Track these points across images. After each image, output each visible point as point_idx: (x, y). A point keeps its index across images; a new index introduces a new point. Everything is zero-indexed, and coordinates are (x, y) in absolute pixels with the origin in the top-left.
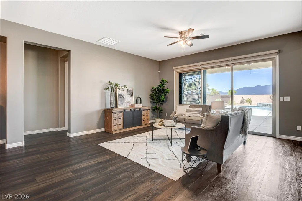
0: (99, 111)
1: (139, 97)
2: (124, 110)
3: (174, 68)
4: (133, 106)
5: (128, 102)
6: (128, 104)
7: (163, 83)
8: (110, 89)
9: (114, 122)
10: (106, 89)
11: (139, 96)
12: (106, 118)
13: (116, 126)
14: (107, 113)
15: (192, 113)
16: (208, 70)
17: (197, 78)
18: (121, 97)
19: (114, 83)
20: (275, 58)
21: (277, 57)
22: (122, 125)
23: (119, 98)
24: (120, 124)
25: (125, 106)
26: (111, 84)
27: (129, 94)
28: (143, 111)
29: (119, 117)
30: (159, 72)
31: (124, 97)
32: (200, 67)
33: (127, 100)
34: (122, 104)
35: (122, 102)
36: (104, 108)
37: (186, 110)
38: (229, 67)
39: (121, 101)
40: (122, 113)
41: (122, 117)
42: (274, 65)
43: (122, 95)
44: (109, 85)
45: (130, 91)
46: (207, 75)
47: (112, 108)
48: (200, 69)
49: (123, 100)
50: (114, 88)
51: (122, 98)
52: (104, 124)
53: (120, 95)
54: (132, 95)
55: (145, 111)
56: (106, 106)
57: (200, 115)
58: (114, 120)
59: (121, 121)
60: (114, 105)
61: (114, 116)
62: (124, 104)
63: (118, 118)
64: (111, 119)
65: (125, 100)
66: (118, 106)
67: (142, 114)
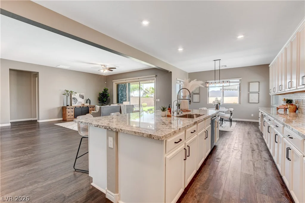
0: (58, 108)
1: (88, 99)
2: (75, 107)
3: (113, 81)
4: (84, 105)
6: (80, 103)
7: (106, 90)
8: (66, 95)
9: (68, 114)
10: (64, 94)
12: (63, 111)
13: (69, 116)
14: (64, 109)
18: (74, 99)
19: (69, 91)
21: (155, 78)
22: (73, 116)
26: (67, 91)
27: (81, 97)
28: (89, 108)
29: (71, 111)
30: (106, 83)
31: (77, 99)
32: (126, 81)
33: (79, 101)
34: (75, 103)
36: (62, 106)
39: (75, 102)
40: (73, 109)
41: (73, 111)
44: (66, 92)
45: (81, 95)
47: (67, 106)
48: (126, 83)
50: (69, 94)
52: (63, 115)
53: (74, 98)
54: (83, 98)
55: (92, 108)
56: (64, 105)
59: (73, 113)
60: (69, 104)
61: (68, 110)
62: (77, 104)
64: (66, 112)
65: (77, 101)
66: (73, 105)
67: (89, 110)
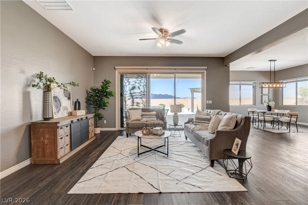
1: (78, 101)
2: (72, 121)
3: (116, 68)
4: (71, 114)
5: (65, 109)
6: (65, 111)
7: (106, 83)
9: (60, 143)
11: (77, 99)
12: (37, 139)
13: (63, 150)
14: (41, 130)
15: (149, 117)
16: (151, 75)
17: (141, 81)
18: (56, 101)
20: (204, 72)
21: (205, 72)
22: (69, 145)
23: (54, 102)
24: (67, 145)
25: (62, 116)
27: (66, 96)
28: (89, 120)
29: (65, 133)
30: (94, 69)
31: (61, 100)
32: (147, 71)
33: (64, 106)
34: (58, 112)
35: (58, 109)
37: (141, 115)
38: (173, 75)
39: (57, 107)
40: (69, 127)
41: (68, 134)
42: (203, 77)
43: (57, 98)
45: (67, 91)
46: (151, 79)
47: (47, 119)
48: (146, 73)
49: (59, 105)
51: (58, 102)
52: (32, 151)
53: (55, 98)
54: (69, 98)
55: (91, 119)
56: (32, 118)
57: (156, 119)
58: (60, 140)
59: (68, 139)
60: (51, 115)
61: (60, 132)
62: (60, 112)
63: (64, 136)
64: (55, 139)
65: (62, 106)
66: (54, 116)
67: (89, 124)
